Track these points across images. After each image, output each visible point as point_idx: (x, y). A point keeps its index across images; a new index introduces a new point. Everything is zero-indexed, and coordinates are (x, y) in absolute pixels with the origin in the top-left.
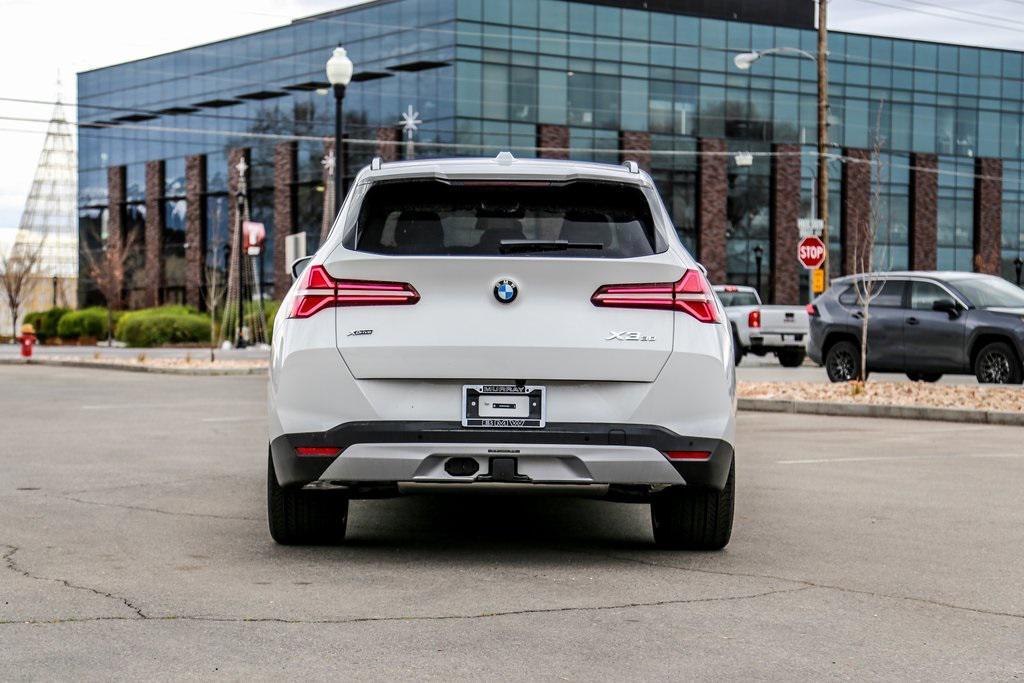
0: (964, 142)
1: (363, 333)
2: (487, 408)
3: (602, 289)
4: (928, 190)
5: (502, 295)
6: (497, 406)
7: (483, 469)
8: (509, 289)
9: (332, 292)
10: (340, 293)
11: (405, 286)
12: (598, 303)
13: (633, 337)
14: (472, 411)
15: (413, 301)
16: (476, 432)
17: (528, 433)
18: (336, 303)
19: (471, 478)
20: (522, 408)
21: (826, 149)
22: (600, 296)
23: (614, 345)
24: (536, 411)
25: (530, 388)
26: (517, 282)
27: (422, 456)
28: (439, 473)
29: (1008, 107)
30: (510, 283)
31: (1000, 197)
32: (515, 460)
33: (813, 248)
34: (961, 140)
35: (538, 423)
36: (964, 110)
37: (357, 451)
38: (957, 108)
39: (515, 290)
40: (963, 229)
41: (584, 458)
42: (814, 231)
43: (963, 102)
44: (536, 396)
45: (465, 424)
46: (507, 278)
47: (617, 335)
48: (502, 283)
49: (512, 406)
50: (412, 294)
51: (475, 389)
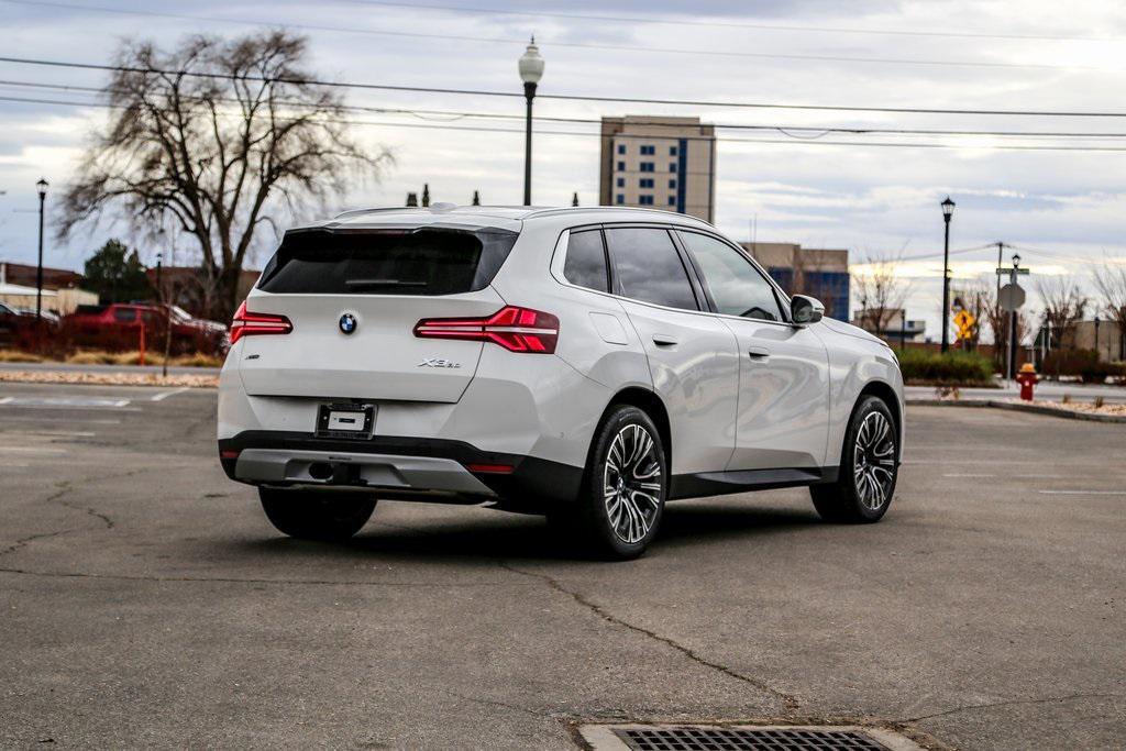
1: (253, 357)
2: (335, 423)
3: (423, 322)
5: (345, 327)
6: (342, 420)
8: (349, 321)
11: (284, 319)
12: (418, 334)
13: (441, 364)
14: (323, 424)
15: (288, 331)
17: (363, 442)
19: (327, 481)
20: (359, 426)
22: (420, 329)
23: (425, 370)
24: (369, 425)
25: (368, 406)
26: (357, 317)
27: (284, 461)
28: (306, 476)
30: (351, 317)
35: (367, 436)
39: (354, 322)
41: (399, 467)
44: (369, 414)
45: (318, 434)
46: (349, 312)
47: (427, 361)
48: (345, 316)
49: (353, 421)
50: (288, 326)
51: (327, 406)
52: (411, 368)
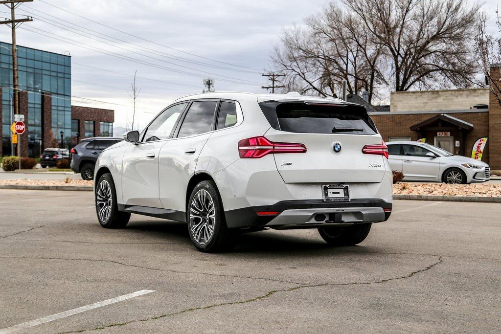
0: (37, 86)
1: (288, 164)
2: (330, 194)
3: (364, 147)
4: (24, 104)
5: (336, 149)
6: (334, 193)
7: (327, 219)
8: (339, 147)
9: (272, 147)
10: (275, 148)
11: (303, 146)
12: (364, 152)
13: (376, 165)
14: (326, 195)
15: (304, 151)
16: (328, 203)
17: (345, 203)
18: (273, 152)
19: (324, 222)
20: (342, 195)
21: (17, 87)
22: (364, 150)
23: (371, 168)
24: (347, 194)
25: (344, 186)
26: (341, 144)
27: (311, 214)
28: (313, 221)
29: (53, 74)
30: (339, 144)
31: (51, 108)
32: (340, 214)
33: (20, 126)
34: (37, 85)
36: (37, 74)
37: (287, 213)
38: (34, 73)
39: (340, 147)
40: (38, 120)
41: (363, 213)
42: (21, 119)
43: (37, 71)
44: (346, 189)
45: (325, 200)
46: (337, 142)
47: (372, 164)
48: (336, 144)
49: (338, 193)
50: (304, 148)
51: (326, 186)
52: (366, 167)
